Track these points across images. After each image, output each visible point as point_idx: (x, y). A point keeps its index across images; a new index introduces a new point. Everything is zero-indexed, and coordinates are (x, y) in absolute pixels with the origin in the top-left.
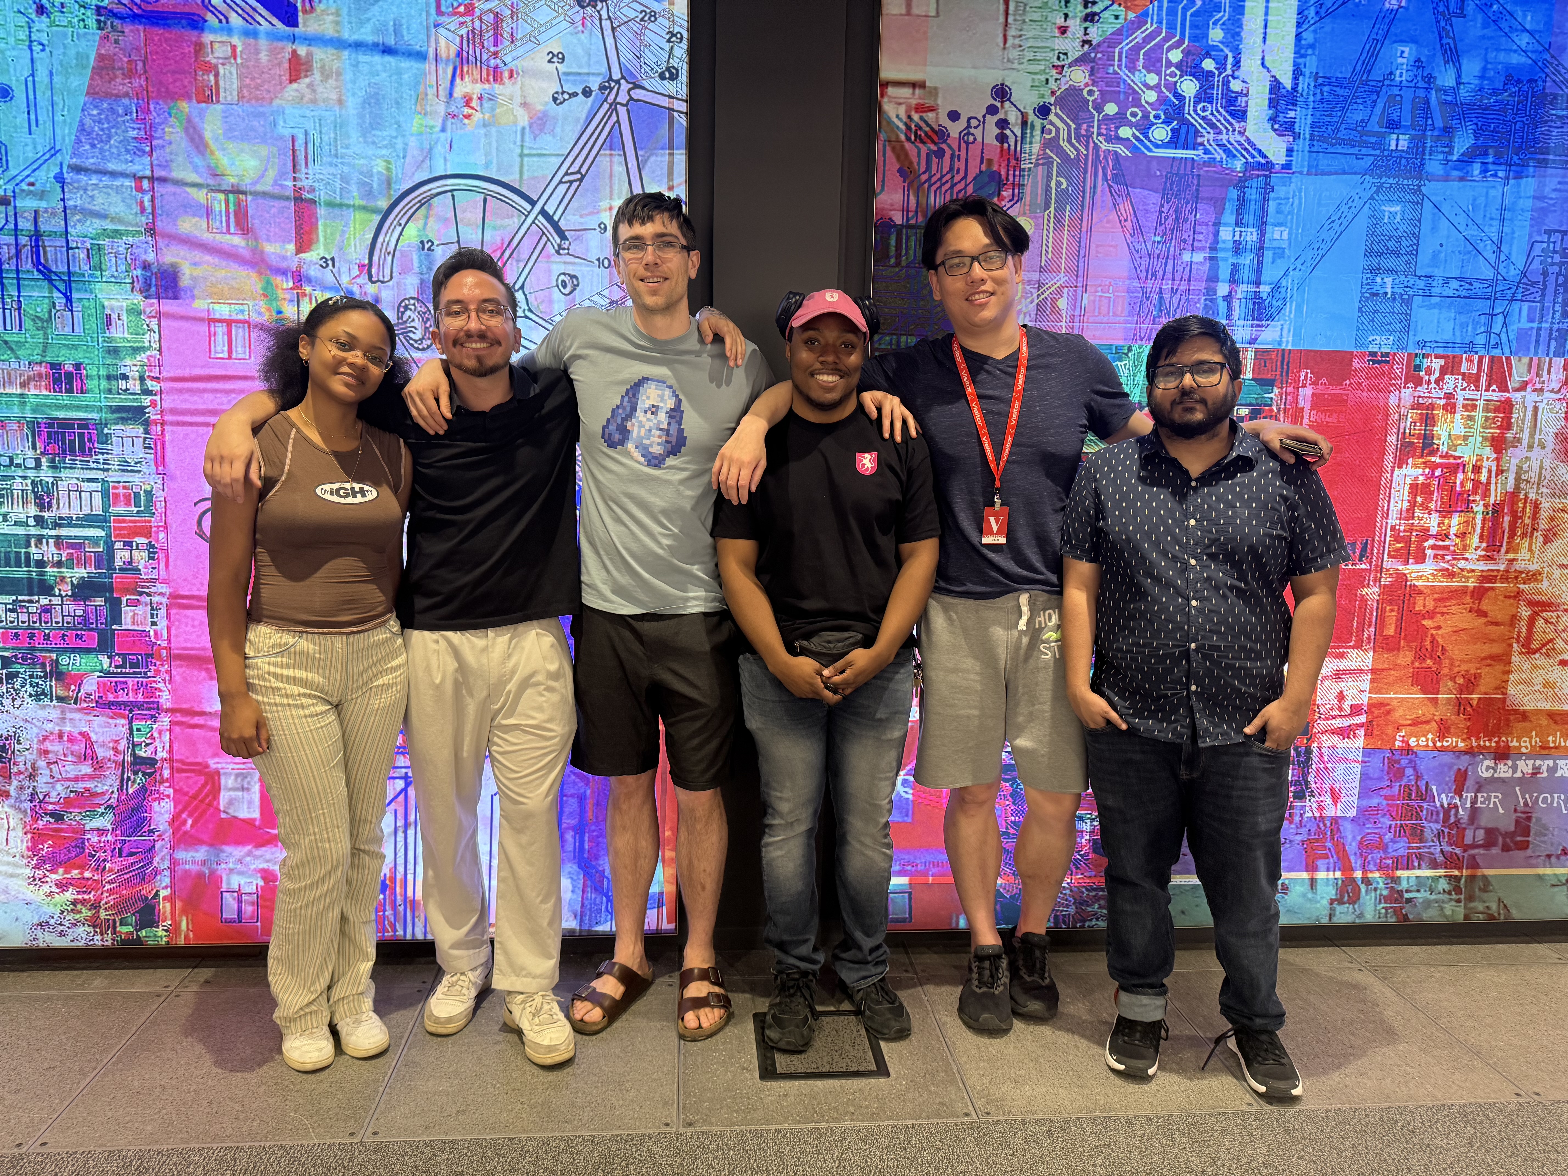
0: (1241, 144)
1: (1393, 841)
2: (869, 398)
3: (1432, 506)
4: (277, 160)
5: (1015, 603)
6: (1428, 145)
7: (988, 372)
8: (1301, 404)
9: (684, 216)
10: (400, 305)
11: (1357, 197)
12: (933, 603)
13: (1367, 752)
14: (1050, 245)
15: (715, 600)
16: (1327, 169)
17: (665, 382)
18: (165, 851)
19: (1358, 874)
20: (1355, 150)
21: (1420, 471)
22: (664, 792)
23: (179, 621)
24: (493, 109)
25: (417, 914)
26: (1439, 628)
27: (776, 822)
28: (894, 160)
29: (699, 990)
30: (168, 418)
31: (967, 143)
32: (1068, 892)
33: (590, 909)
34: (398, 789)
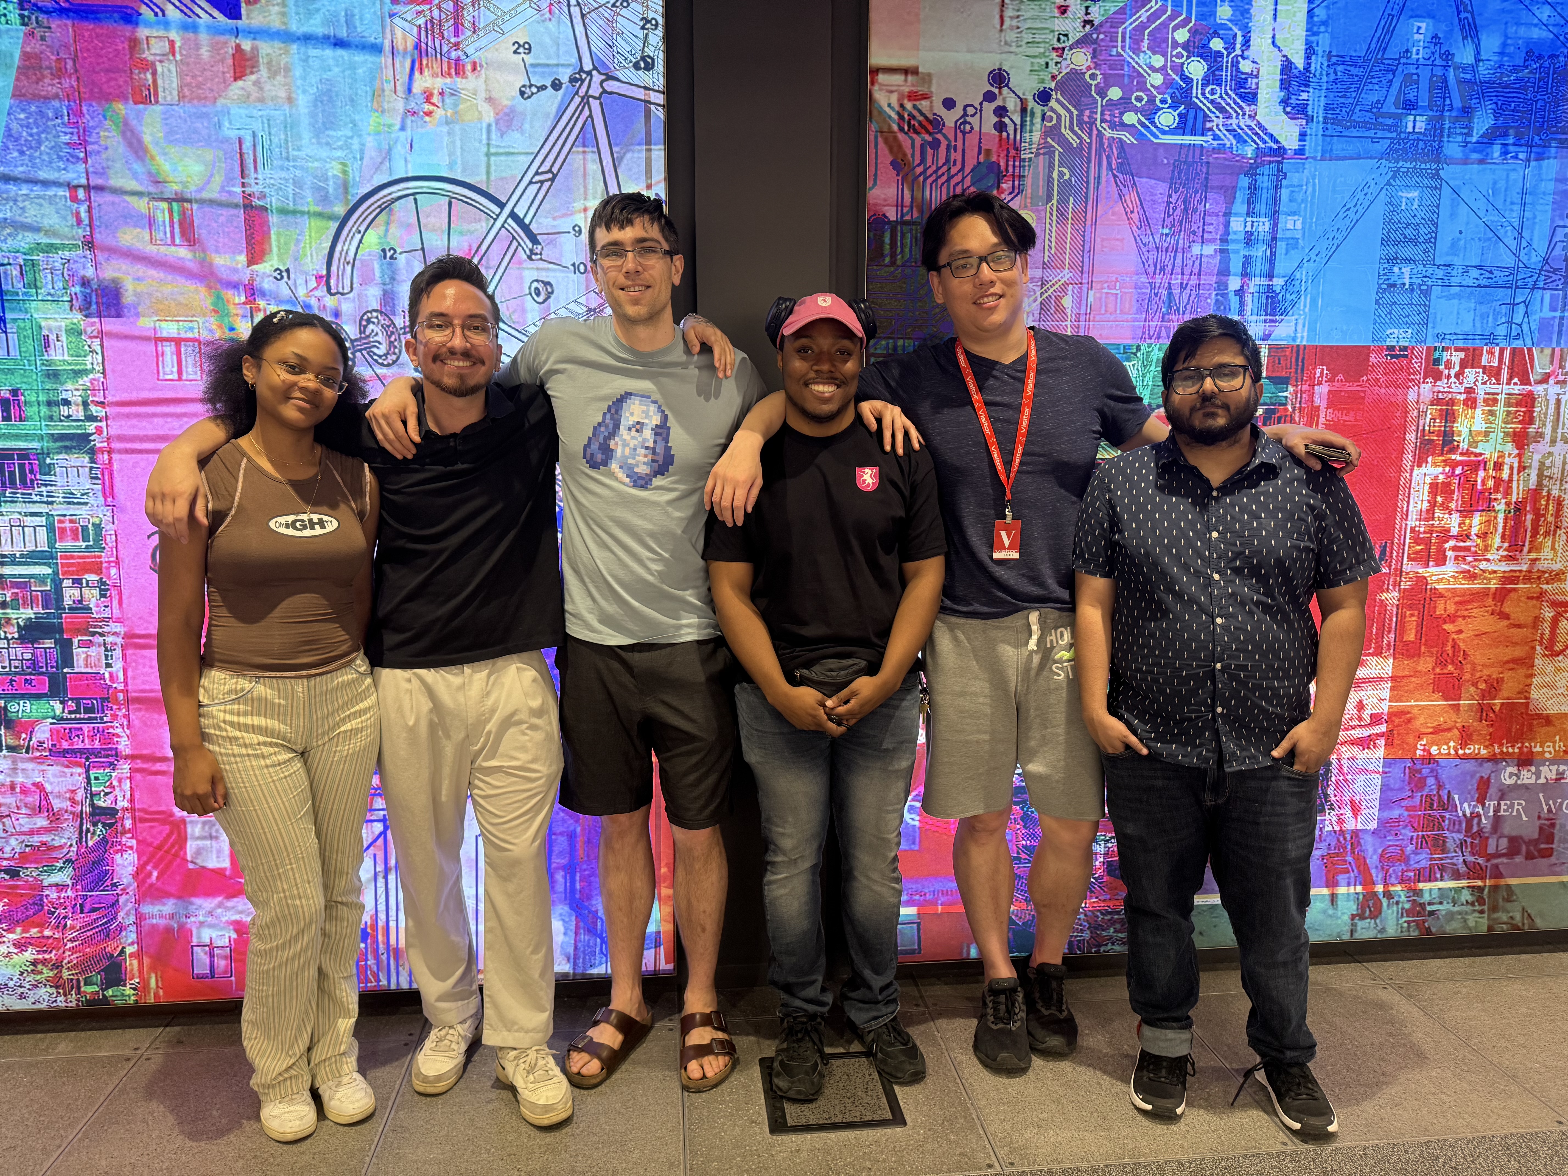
0: (1252, 129)
1: (1415, 853)
2: (867, 408)
3: (1453, 505)
4: (223, 165)
5: (1024, 621)
6: (1447, 126)
7: (995, 377)
8: (1317, 402)
9: (665, 217)
10: (362, 319)
11: (1373, 183)
12: (938, 623)
13: (1388, 762)
14: (1053, 240)
15: (708, 626)
16: (1342, 154)
17: (649, 397)
18: (130, 905)
19: (1380, 888)
20: (1371, 133)
21: (1440, 470)
22: (658, 827)
23: (135, 661)
24: (456, 105)
25: (401, 963)
26: (1460, 632)
27: (779, 859)
28: (887, 152)
29: (702, 1037)
30: (116, 445)
31: (964, 133)
32: (1082, 916)
33: (584, 952)
34: (377, 833)
